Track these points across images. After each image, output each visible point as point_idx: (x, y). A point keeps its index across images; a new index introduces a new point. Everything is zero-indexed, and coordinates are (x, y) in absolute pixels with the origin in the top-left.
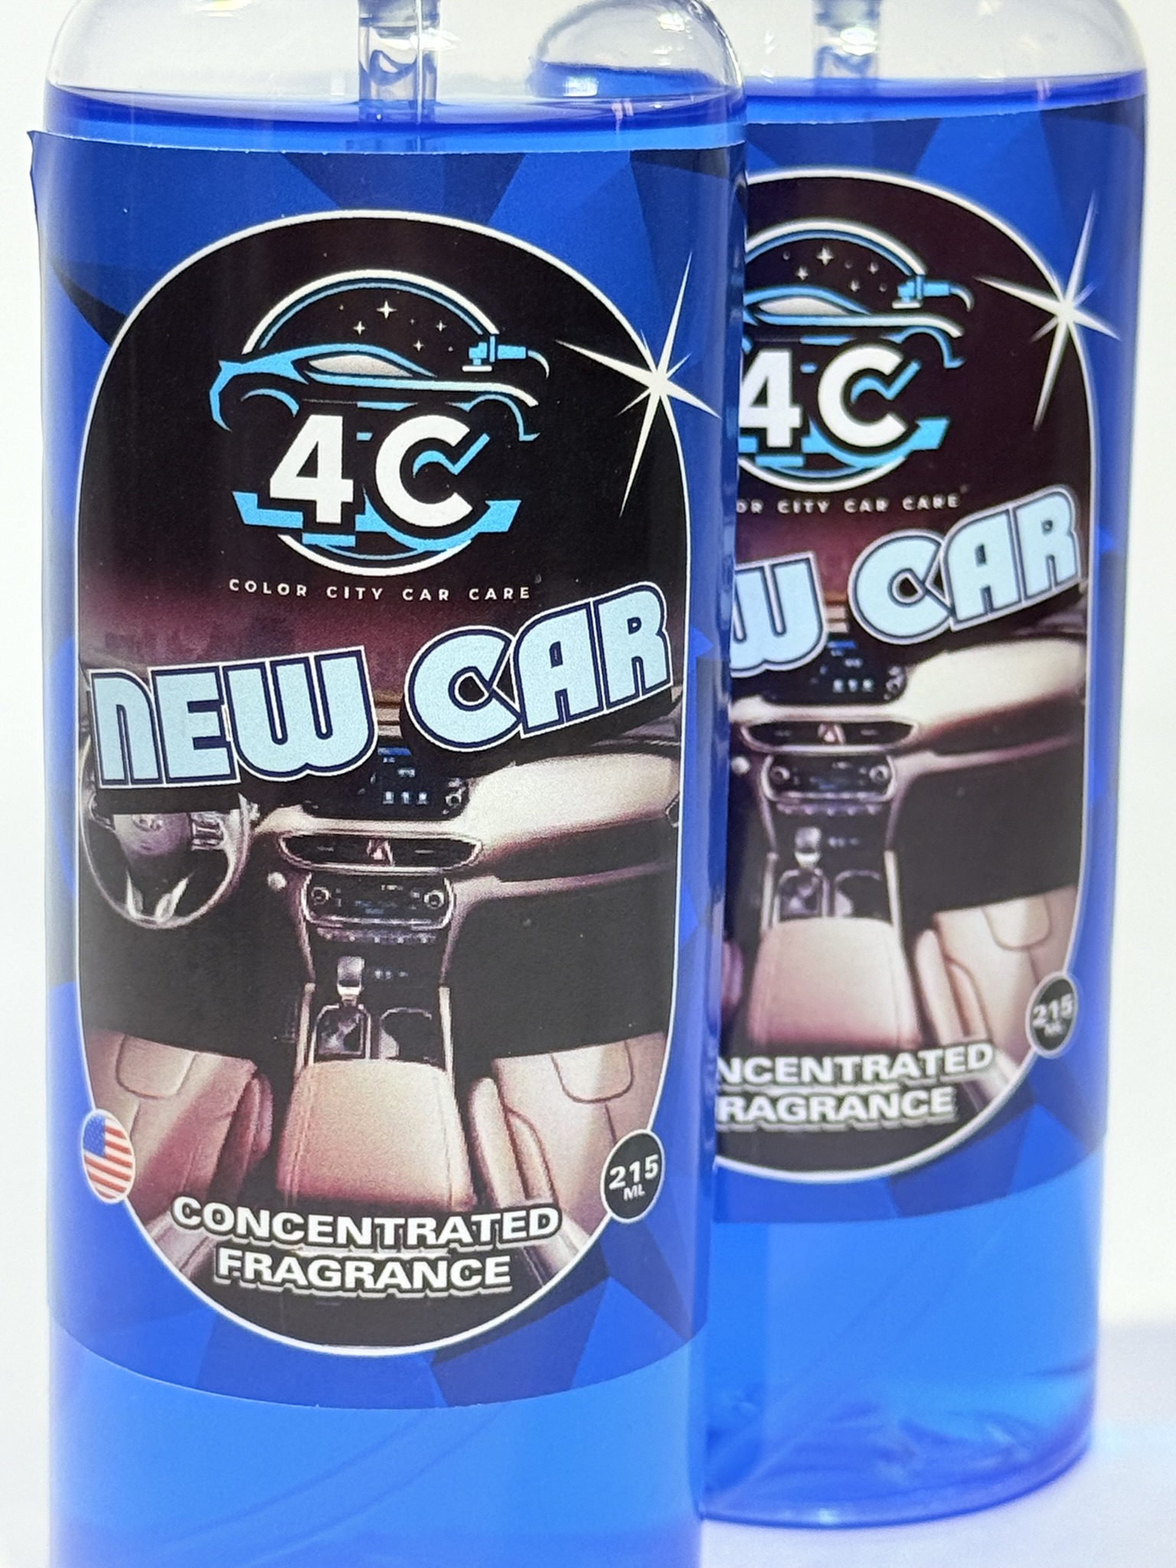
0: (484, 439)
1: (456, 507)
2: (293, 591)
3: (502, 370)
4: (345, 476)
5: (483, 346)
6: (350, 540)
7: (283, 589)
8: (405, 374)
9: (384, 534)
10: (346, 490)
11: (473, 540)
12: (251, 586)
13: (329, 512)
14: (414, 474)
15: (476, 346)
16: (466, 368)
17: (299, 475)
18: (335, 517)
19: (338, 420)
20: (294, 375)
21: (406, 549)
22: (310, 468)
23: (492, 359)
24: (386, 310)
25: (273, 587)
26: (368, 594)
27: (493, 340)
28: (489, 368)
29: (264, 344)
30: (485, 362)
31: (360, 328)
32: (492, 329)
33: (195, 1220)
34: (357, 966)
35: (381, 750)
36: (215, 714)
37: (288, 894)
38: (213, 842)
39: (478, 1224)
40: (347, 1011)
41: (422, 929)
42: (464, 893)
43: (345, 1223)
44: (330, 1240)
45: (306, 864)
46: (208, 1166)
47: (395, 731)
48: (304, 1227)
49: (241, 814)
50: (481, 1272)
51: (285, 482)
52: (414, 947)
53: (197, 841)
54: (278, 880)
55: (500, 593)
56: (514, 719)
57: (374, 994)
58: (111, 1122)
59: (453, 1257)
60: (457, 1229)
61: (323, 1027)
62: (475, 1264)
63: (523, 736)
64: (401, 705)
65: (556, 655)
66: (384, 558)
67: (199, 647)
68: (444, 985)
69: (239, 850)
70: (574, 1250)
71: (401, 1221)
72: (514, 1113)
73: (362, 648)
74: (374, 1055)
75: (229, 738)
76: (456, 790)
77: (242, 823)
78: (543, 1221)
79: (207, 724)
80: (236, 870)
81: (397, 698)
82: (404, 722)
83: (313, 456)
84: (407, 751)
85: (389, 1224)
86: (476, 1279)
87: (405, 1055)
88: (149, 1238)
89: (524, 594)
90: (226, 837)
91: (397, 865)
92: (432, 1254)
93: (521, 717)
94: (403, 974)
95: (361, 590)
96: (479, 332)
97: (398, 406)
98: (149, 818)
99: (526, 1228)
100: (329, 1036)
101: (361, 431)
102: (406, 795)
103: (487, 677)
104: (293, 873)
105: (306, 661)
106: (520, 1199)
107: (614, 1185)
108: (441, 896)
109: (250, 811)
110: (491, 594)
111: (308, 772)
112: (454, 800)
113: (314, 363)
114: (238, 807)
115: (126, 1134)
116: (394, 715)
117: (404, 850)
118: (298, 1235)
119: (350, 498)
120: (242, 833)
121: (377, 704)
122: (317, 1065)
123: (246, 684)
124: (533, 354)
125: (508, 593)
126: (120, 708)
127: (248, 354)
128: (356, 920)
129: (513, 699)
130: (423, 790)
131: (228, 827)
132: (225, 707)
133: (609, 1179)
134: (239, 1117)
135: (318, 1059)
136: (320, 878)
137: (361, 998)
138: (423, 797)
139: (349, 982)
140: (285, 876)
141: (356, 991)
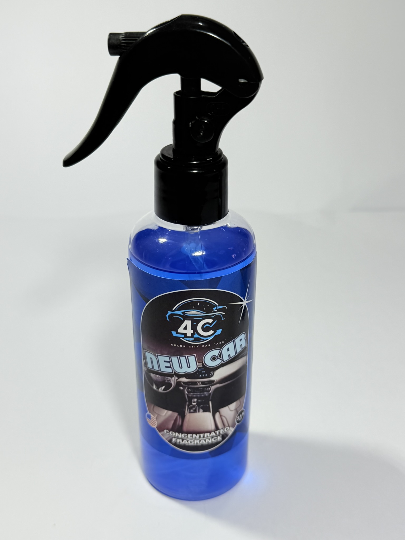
0: (216, 321)
1: (211, 332)
2: (183, 346)
3: (219, 310)
4: (191, 329)
5: (216, 307)
6: (193, 339)
7: (181, 346)
8: (202, 313)
9: (199, 338)
10: (192, 332)
11: (214, 336)
12: (175, 345)
13: (189, 335)
14: (204, 327)
15: (214, 307)
16: (213, 311)
17: (184, 329)
18: (190, 336)
19: (190, 321)
20: (182, 314)
21: (203, 339)
22: (185, 328)
23: (217, 309)
24: (199, 304)
25: (179, 346)
26: (196, 347)
27: (217, 306)
28: (217, 310)
29: (176, 309)
30: (216, 310)
31: (194, 307)
32: (217, 304)
33: (168, 433)
34: (196, 400)
35: (199, 369)
36: (169, 363)
37: (183, 391)
38: (169, 381)
39: (216, 432)
40: (194, 406)
41: (207, 394)
42: (213, 388)
43: (194, 435)
44: (192, 437)
45: (186, 386)
46: (170, 426)
47: (202, 366)
48: (187, 436)
49: (174, 378)
50: (217, 439)
51: (181, 330)
52: (205, 396)
53: (166, 381)
54: (181, 388)
55: (219, 343)
56: (221, 361)
57: (198, 404)
58: (152, 416)
59: (212, 438)
60: (213, 434)
61: (190, 409)
62: (216, 438)
63: (223, 363)
64: (202, 362)
65: (228, 350)
66: (199, 341)
67: (166, 353)
68: (210, 401)
69: (174, 383)
70: (231, 431)
71: (204, 434)
72: (222, 416)
73: (195, 355)
74: (199, 412)
75: (172, 367)
76: (212, 373)
77: (175, 379)
78: (227, 429)
79: (168, 365)
80: (174, 386)
81: (202, 361)
82: (203, 364)
83: (186, 326)
84: (203, 369)
85: (202, 435)
86: (216, 440)
87: (204, 411)
88: (160, 434)
89: (223, 342)
90: (172, 381)
91: (202, 385)
92: (209, 438)
93: (223, 360)
94: (203, 400)
95: (195, 346)
96: (215, 305)
97: (201, 318)
98: (157, 376)
99: (224, 431)
100: (191, 410)
101: (194, 323)
102: (203, 375)
103: (217, 356)
104: (184, 387)
105: (185, 357)
106: (223, 427)
107: (238, 419)
108: (210, 388)
109: (176, 378)
110: (217, 344)
111: (186, 373)
112: (212, 375)
113: (186, 313)
114: (174, 377)
115: (155, 418)
116: (201, 364)
117: (203, 383)
118: (186, 437)
119: (193, 333)
120: (175, 381)
121: (198, 363)
122: (189, 414)
123: (175, 360)
124: (224, 306)
125: (220, 343)
126: (151, 358)
127: (173, 311)
128: (195, 393)
129: (221, 358)
130: (206, 374)
131: (172, 380)
132: (171, 362)
133: (237, 419)
134: (176, 420)
135: (189, 413)
136: (188, 388)
137: (196, 404)
138: (206, 375)
139: (194, 402)
140: (183, 387)
141: (195, 403)
